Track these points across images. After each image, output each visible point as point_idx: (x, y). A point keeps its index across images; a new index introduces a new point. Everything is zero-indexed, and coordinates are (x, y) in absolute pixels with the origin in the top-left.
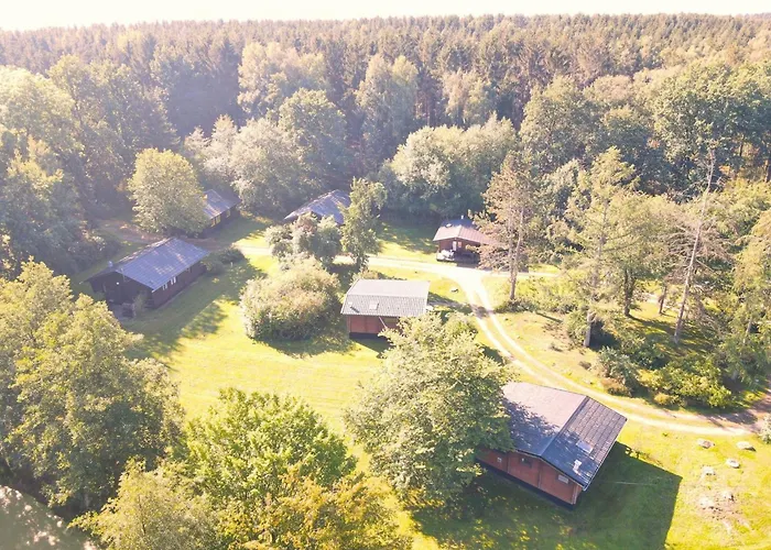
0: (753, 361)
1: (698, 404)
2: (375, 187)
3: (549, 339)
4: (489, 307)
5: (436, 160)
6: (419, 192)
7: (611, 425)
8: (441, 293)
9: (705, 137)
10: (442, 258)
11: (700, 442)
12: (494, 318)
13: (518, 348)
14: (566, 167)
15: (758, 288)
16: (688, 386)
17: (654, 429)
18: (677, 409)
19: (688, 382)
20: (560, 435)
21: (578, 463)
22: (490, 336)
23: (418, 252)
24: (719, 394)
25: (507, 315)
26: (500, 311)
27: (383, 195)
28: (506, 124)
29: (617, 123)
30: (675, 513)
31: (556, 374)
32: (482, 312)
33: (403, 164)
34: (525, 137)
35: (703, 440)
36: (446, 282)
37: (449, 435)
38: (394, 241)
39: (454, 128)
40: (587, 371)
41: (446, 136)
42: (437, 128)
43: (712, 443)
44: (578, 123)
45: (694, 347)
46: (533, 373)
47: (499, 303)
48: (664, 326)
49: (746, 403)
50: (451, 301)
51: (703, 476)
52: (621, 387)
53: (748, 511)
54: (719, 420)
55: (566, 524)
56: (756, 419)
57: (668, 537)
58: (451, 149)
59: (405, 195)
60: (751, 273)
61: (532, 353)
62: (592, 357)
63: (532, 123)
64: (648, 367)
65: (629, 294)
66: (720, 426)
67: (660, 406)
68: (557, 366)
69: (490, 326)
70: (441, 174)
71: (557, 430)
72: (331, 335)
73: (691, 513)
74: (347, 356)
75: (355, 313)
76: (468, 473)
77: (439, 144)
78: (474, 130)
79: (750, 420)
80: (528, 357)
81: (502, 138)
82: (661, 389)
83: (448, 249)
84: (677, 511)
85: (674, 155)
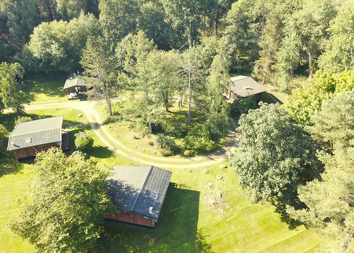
0: (221, 125)
1: (202, 151)
2: (15, 66)
3: (132, 134)
4: (100, 122)
5: (54, 42)
6: (50, 61)
7: (165, 179)
8: (72, 119)
9: (187, 15)
10: (71, 98)
11: (205, 171)
12: (103, 128)
13: (118, 143)
14: (126, 38)
15: (218, 93)
16: (197, 145)
17: (185, 170)
18: (194, 156)
19: (197, 142)
20: (141, 194)
21: (151, 208)
22: (102, 139)
23: (57, 97)
24: (210, 144)
25: (110, 125)
26: (106, 123)
27: (21, 70)
28: (91, 17)
29: (147, 11)
30: (200, 212)
31: (138, 153)
32: (97, 126)
33: (35, 46)
34: (102, 24)
35: (206, 169)
36: (75, 112)
37: (78, 220)
38: (42, 92)
39: (61, 21)
40: (152, 147)
41: (57, 26)
42: (51, 23)
43: (210, 169)
44: (129, 13)
45: (198, 121)
46: (126, 156)
47: (105, 119)
48: (184, 113)
49: (221, 144)
50: (79, 123)
51: (209, 188)
52: (169, 152)
53: (228, 200)
54: (211, 157)
55: (152, 238)
56: (226, 151)
57: (198, 226)
58: (61, 35)
59: (41, 64)
60: (214, 87)
61: (125, 143)
62: (154, 138)
63: (104, 15)
64: (180, 137)
65: (166, 101)
66: (212, 159)
67: (186, 157)
68: (138, 148)
69: (102, 133)
70: (59, 49)
71: (139, 192)
72: (6, 162)
73: (206, 209)
74: (19, 174)
75: (17, 148)
76: (93, 238)
77: (53, 32)
78: (73, 22)
79: (223, 152)
80: (124, 147)
81: (90, 24)
82: (186, 148)
83: (73, 92)
84: (200, 210)
85: (176, 26)
